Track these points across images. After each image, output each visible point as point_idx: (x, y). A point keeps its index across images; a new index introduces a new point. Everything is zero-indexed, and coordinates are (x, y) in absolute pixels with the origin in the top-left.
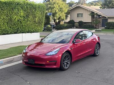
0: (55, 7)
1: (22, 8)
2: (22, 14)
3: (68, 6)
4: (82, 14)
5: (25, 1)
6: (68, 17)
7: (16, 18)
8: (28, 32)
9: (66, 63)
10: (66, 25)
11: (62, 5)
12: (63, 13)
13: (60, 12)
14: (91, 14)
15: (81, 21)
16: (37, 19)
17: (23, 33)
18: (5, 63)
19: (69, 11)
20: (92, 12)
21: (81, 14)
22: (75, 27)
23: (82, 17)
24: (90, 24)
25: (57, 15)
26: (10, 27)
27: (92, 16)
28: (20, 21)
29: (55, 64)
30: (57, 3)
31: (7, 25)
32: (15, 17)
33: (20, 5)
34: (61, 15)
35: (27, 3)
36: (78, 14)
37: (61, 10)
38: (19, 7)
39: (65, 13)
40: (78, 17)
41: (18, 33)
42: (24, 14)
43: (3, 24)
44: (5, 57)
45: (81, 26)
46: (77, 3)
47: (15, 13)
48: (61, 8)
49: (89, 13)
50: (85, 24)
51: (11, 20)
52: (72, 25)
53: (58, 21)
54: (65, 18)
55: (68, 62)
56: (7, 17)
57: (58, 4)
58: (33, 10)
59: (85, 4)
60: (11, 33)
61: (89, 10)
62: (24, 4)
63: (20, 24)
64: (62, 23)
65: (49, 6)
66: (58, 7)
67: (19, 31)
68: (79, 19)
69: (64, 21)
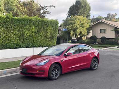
0: (76, 22)
1: (34, 24)
2: (34, 30)
3: (90, 21)
4: (105, 29)
5: (37, 18)
6: (90, 32)
7: (27, 34)
8: (39, 47)
9: (56, 73)
10: (87, 41)
11: (84, 20)
12: (85, 28)
13: (81, 27)
14: (114, 29)
15: (104, 37)
16: (48, 35)
17: (34, 47)
18: (8, 73)
19: (91, 27)
20: (115, 27)
21: (103, 29)
22: (97, 43)
23: (105, 32)
24: (114, 40)
25: (78, 30)
26: (22, 42)
27: (115, 32)
28: (31, 36)
29: (43, 74)
30: (78, 18)
31: (19, 40)
32: (27, 32)
33: (32, 22)
34: (82, 30)
35: (39, 20)
36: (100, 29)
37: (82, 25)
38: (31, 24)
39: (86, 29)
40: (100, 32)
41: (30, 47)
42: (36, 30)
43: (16, 38)
44: (9, 67)
45: (104, 42)
46: (105, 18)
47: (27, 29)
48: (82, 24)
49: (112, 29)
50: (108, 40)
51: (22, 35)
52: (94, 40)
53: (79, 36)
54: (86, 33)
55: (57, 72)
56: (19, 32)
57: (79, 20)
58: (45, 26)
59: (114, 19)
60: (23, 47)
61: (112, 25)
62: (36, 20)
63: (31, 39)
64: (84, 38)
65: (70, 21)
66: (79, 23)
67: (31, 46)
68: (102, 34)
69: (85, 37)
